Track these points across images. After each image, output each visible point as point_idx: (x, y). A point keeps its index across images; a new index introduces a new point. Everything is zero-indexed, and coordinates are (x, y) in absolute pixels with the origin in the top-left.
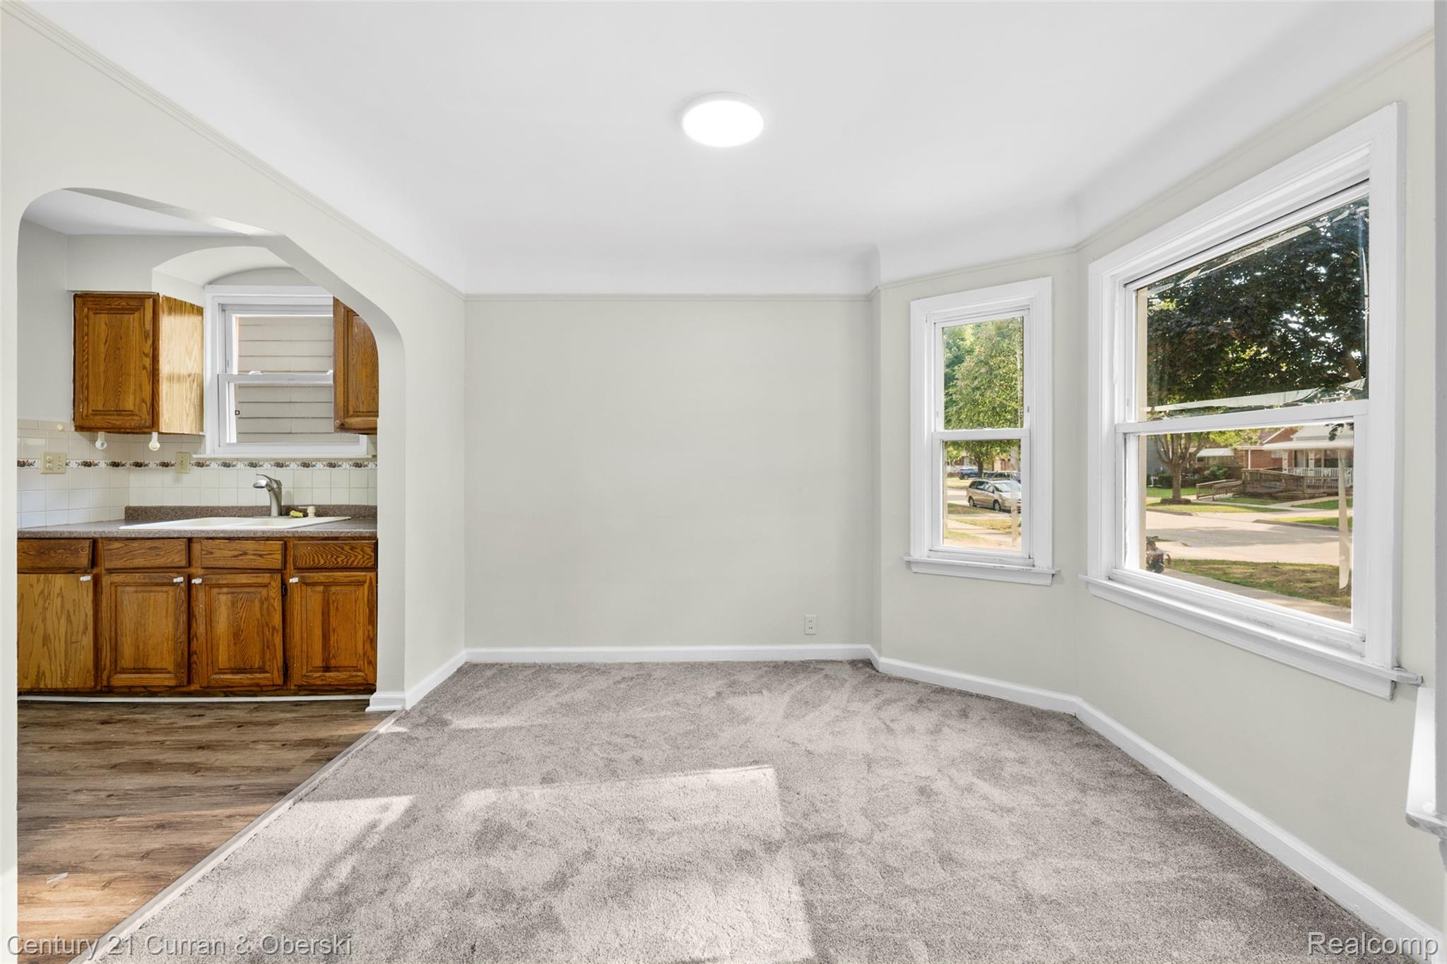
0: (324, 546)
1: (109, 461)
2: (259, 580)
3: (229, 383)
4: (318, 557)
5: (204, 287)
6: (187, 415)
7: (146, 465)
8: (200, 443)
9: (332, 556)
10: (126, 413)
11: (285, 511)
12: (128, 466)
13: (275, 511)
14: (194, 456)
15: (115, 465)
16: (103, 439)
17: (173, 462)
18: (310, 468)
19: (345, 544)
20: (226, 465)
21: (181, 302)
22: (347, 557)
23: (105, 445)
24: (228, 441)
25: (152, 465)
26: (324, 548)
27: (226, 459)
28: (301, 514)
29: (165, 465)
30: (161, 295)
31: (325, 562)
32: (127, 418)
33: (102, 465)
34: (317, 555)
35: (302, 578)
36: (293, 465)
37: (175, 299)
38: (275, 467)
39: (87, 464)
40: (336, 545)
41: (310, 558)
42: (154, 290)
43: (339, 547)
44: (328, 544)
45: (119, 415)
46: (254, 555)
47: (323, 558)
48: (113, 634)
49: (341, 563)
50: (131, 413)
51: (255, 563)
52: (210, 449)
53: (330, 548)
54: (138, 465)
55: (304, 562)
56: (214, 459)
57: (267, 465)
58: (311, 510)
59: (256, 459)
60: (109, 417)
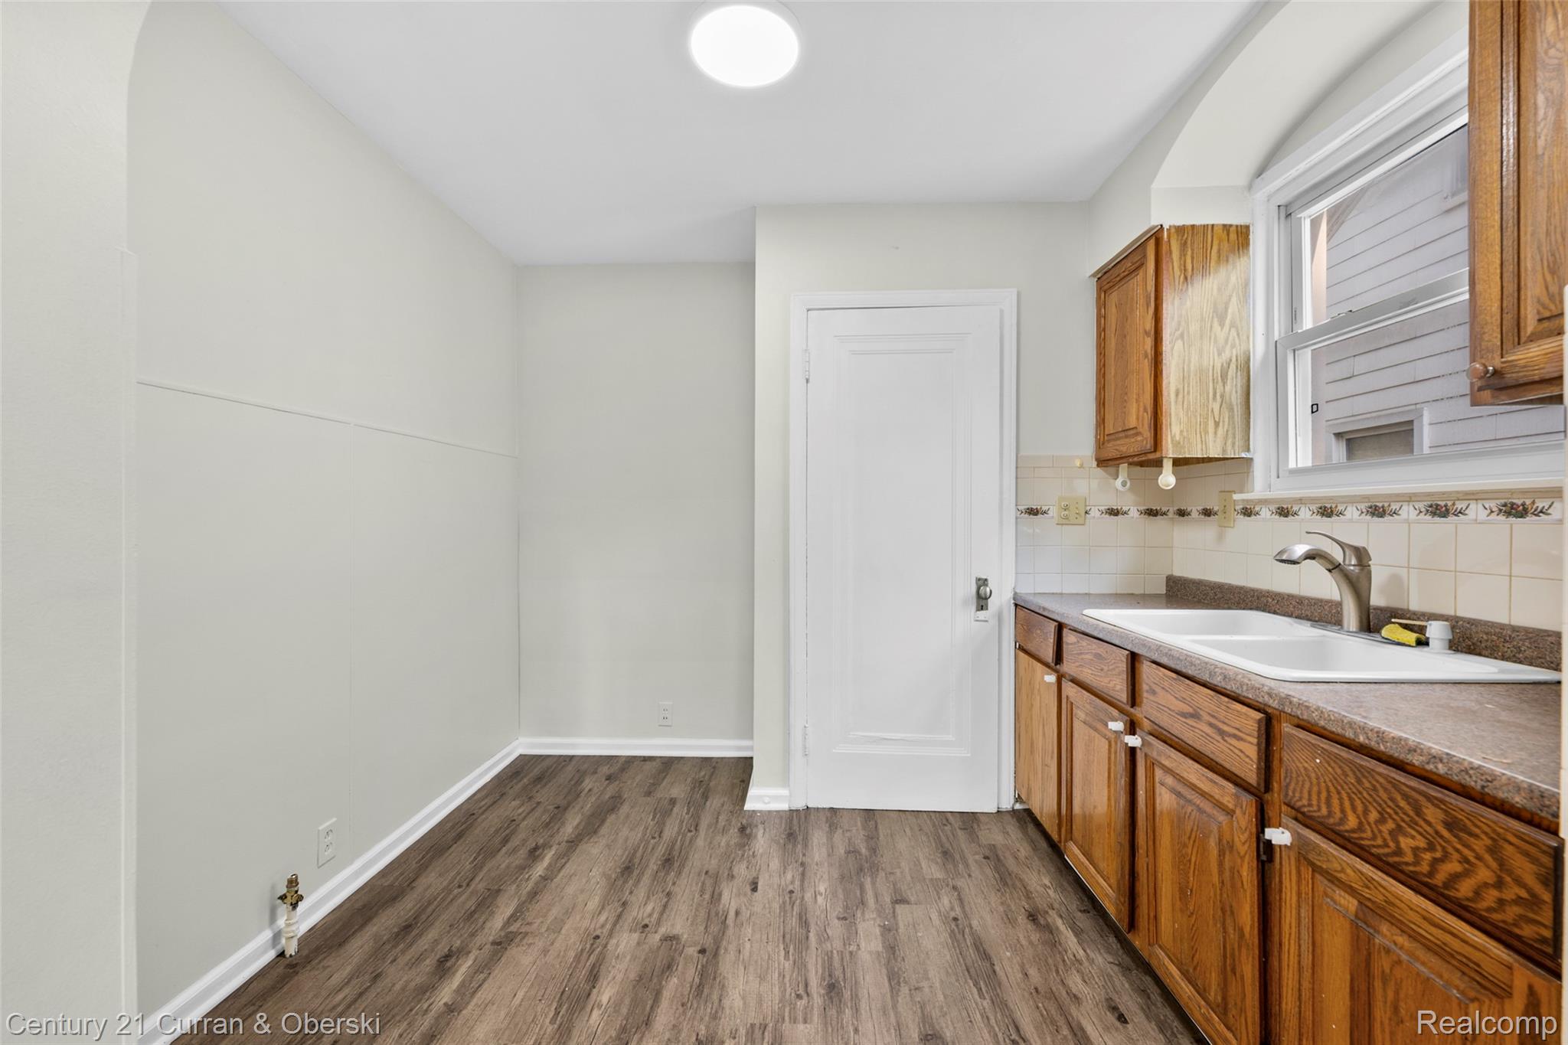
0: (1361, 772)
1: (1142, 508)
2: (1216, 793)
3: (1294, 351)
4: (1341, 799)
5: (1250, 187)
6: (1217, 424)
7: (1189, 514)
8: (1248, 473)
9: (1382, 820)
10: (1132, 432)
11: (1371, 623)
12: (1171, 514)
13: (1351, 616)
14: (1236, 497)
15: (1151, 513)
16: (1126, 475)
17: (1216, 509)
18: (1451, 518)
19: (1429, 798)
20: (1284, 512)
21: (1205, 227)
22: (1431, 847)
23: (1128, 484)
24: (1292, 465)
25: (1195, 514)
26: (1359, 781)
27: (1283, 500)
28: (1411, 637)
29: (1207, 513)
30: (1166, 227)
31: (1360, 828)
32: (1133, 440)
33: (1134, 513)
34: (1339, 793)
35: (1299, 840)
36: (1408, 512)
37: (1193, 226)
38: (1369, 517)
39: (1114, 512)
40: (1395, 785)
41: (1319, 793)
42: (1155, 222)
43: (1406, 797)
44: (1371, 771)
45: (1127, 437)
46: (1211, 725)
47: (1354, 809)
48: (1069, 777)
49: (1409, 858)
50: (1134, 432)
51: (1211, 746)
52: (1261, 485)
53: (1375, 789)
54: (1182, 513)
55: (1306, 795)
56: (1264, 502)
57: (1352, 512)
58: (1436, 631)
59: (1331, 498)
60: (1118, 442)
